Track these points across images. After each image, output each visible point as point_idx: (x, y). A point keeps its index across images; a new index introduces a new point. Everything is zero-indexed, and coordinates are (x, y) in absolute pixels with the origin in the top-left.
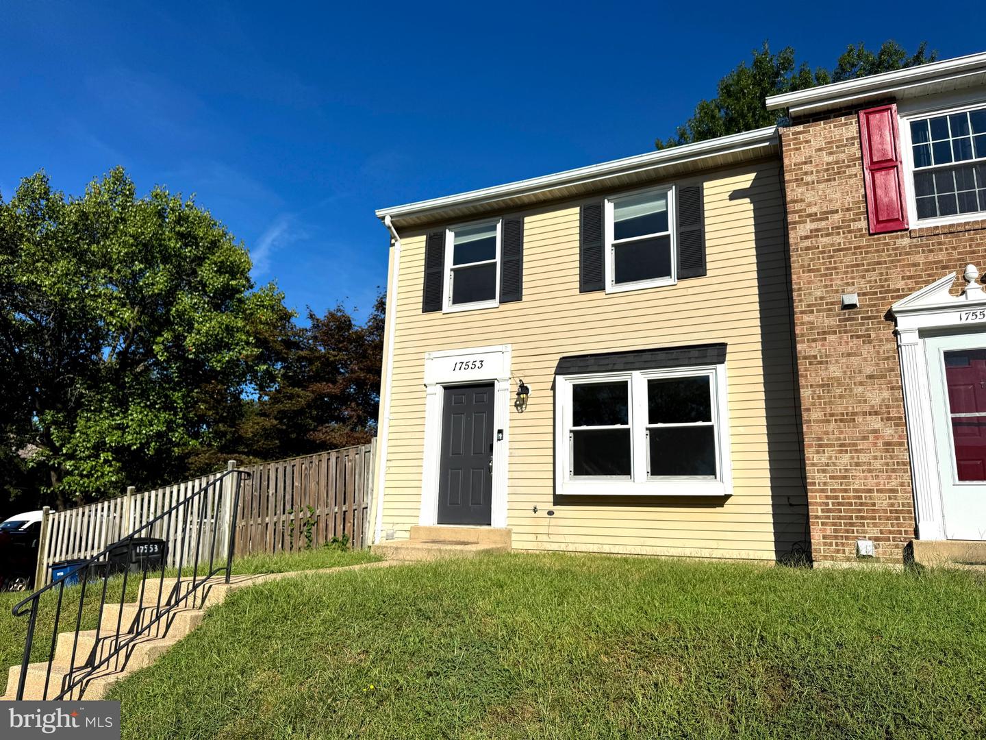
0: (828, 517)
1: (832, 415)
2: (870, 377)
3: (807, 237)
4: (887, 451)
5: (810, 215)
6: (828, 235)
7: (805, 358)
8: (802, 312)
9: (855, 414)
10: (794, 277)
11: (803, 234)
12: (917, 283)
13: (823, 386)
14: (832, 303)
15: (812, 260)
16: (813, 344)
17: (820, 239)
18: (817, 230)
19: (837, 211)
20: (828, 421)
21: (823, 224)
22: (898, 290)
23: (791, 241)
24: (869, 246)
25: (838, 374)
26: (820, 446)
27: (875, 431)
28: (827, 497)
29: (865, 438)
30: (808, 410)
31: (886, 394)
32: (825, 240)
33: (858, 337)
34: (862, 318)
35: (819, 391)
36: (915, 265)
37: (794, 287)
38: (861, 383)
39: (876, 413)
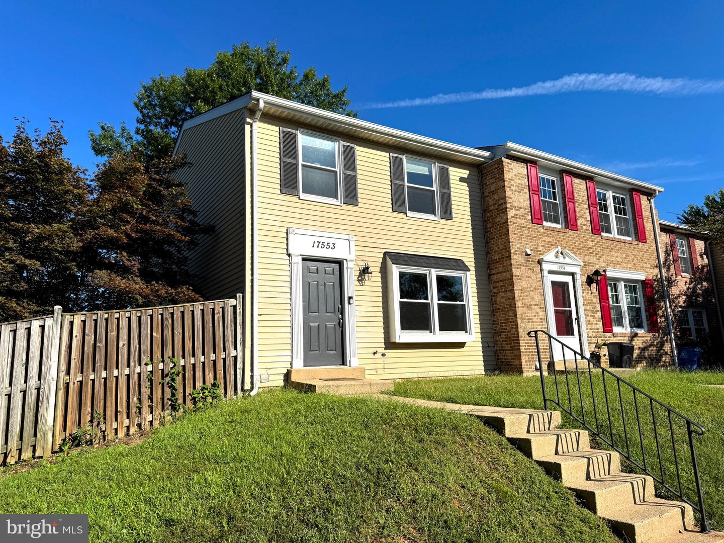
0: (526, 352)
1: (525, 305)
2: (535, 288)
3: (513, 217)
4: (541, 322)
5: (514, 207)
6: (520, 218)
7: (516, 276)
8: (514, 254)
9: (531, 305)
10: (510, 235)
11: (512, 215)
12: (546, 249)
13: (521, 290)
14: (522, 252)
15: (515, 229)
16: (518, 270)
17: (518, 220)
18: (517, 215)
19: (521, 208)
20: (524, 307)
21: (518, 212)
22: (540, 251)
23: (508, 217)
24: (532, 228)
25: (526, 286)
26: (522, 319)
27: (537, 313)
28: (526, 343)
29: (535, 316)
30: (518, 301)
31: (540, 296)
32: (519, 220)
33: (531, 269)
34: (532, 261)
35: (520, 292)
36: (545, 241)
37: (510, 240)
38: (533, 291)
39: (537, 305)
